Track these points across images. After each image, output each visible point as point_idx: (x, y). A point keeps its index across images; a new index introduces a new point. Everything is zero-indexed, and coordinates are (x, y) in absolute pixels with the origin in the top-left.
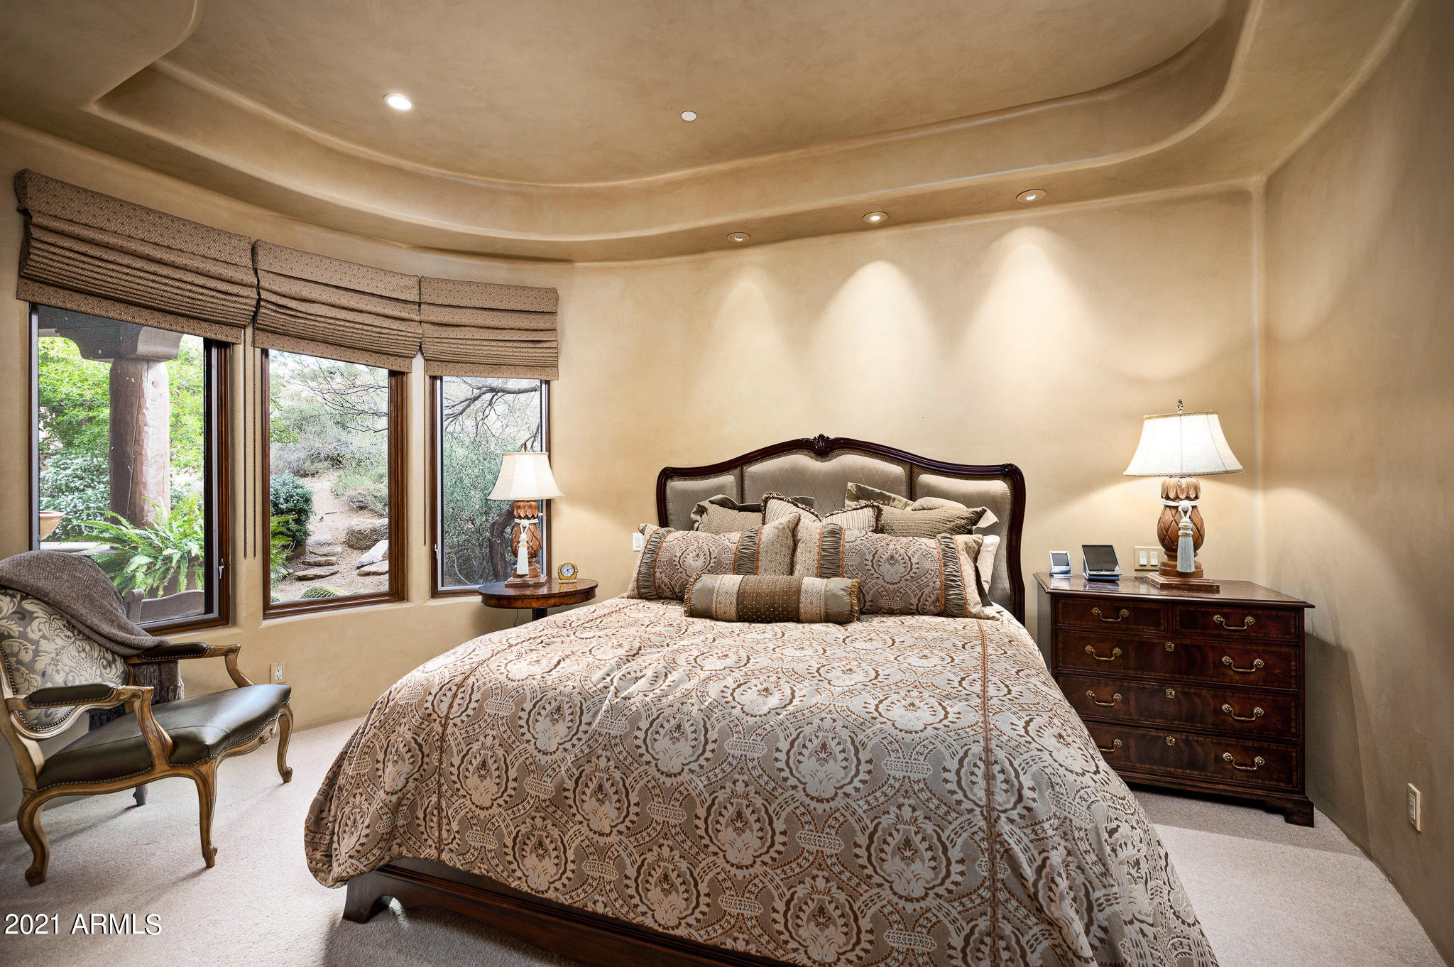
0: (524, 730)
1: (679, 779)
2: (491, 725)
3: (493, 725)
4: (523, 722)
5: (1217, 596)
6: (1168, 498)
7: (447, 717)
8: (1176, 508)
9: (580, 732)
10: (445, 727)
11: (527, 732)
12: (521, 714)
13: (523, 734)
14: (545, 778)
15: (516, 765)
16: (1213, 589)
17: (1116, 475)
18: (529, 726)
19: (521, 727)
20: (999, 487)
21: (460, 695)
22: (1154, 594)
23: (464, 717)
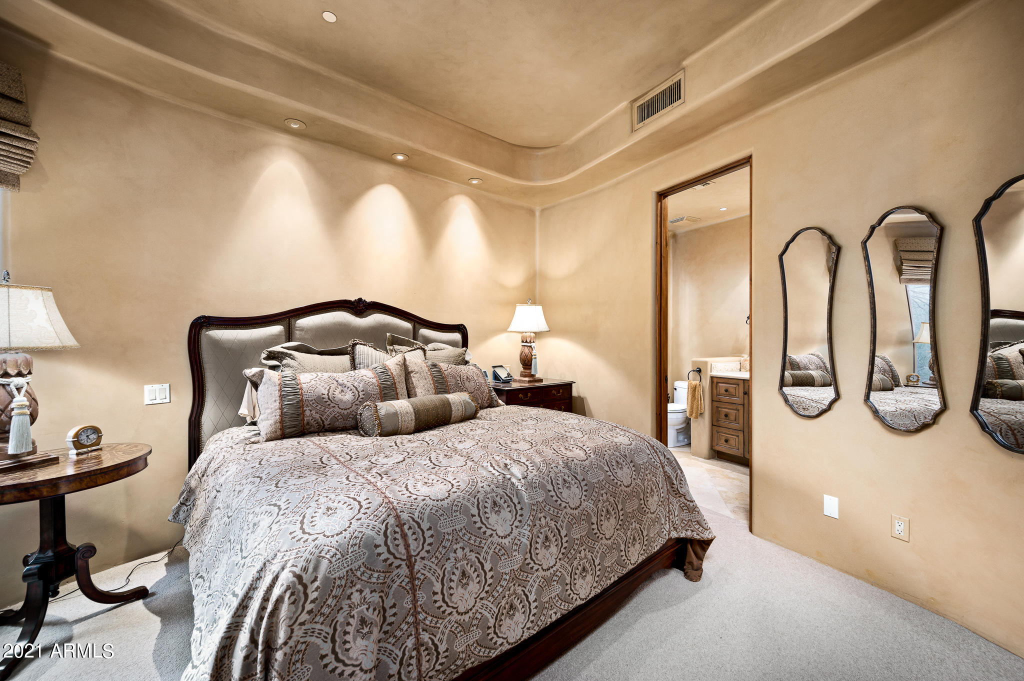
0: (484, 529)
1: (581, 508)
2: (454, 541)
3: (457, 540)
4: (479, 525)
5: (542, 384)
6: (523, 342)
7: (409, 557)
8: (530, 346)
9: (519, 511)
10: (411, 566)
11: (486, 529)
12: (474, 519)
13: (485, 533)
14: (514, 554)
15: (489, 558)
16: (541, 381)
17: (504, 329)
18: (485, 525)
19: (480, 528)
20: (457, 336)
21: (409, 533)
22: (527, 385)
23: (427, 548)
